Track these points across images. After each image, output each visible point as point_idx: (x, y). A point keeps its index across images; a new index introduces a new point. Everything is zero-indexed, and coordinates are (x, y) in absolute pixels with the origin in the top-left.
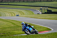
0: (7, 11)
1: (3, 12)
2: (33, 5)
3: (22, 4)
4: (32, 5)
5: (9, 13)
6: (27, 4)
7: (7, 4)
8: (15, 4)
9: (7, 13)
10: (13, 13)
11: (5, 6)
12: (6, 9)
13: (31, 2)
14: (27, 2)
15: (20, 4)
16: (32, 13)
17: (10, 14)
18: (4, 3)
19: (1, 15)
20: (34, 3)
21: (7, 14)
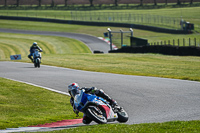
4: (84, 20)
8: (20, 15)
10: (12, 47)
13: (78, 9)
14: (66, 8)
15: (39, 17)
16: (82, 50)
20: (92, 12)
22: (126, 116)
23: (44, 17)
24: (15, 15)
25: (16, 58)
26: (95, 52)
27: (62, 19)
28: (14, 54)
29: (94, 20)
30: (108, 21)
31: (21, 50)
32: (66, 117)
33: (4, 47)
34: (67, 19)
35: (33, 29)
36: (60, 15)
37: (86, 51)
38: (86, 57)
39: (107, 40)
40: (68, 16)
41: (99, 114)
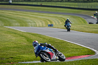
0: (39, 17)
1: (32, 18)
2: (86, 7)
3: (66, 5)
4: (84, 8)
5: (41, 21)
6: (74, 6)
7: (39, 4)
8: (53, 5)
9: (39, 21)
10: (49, 20)
11: (35, 9)
12: (37, 14)
13: (82, 2)
14: (75, 1)
15: (62, 6)
16: (83, 22)
17: (44, 22)
18: (34, 3)
19: (27, 24)
20: (88, 3)
21: (38, 23)
22: (64, 58)
23: (64, 6)
24: (50, 5)
25: (51, 26)
26: (90, 23)
27: (73, 7)
28: (50, 24)
29: (89, 8)
30: (96, 8)
31: (53, 22)
32: (75, 55)
33: (45, 20)
34: (76, 7)
35: (59, 12)
36: (72, 5)
37: (85, 23)
38: (85, 26)
39: (95, 17)
40: (76, 6)
41: (46, 57)
